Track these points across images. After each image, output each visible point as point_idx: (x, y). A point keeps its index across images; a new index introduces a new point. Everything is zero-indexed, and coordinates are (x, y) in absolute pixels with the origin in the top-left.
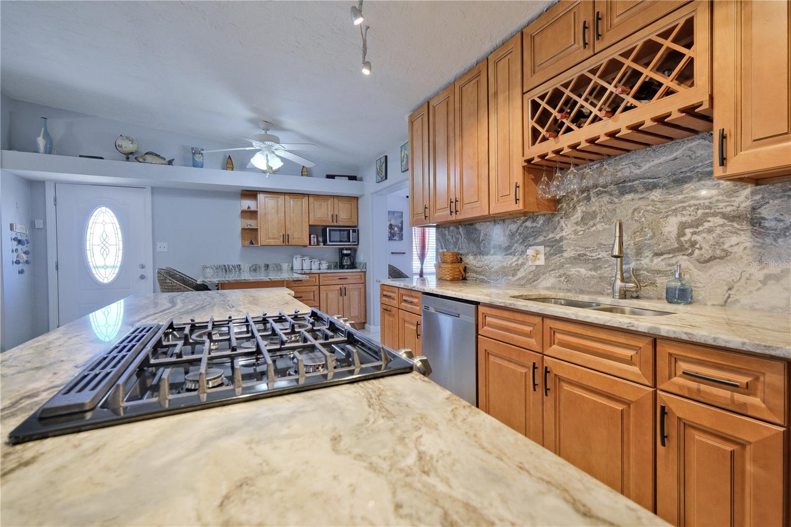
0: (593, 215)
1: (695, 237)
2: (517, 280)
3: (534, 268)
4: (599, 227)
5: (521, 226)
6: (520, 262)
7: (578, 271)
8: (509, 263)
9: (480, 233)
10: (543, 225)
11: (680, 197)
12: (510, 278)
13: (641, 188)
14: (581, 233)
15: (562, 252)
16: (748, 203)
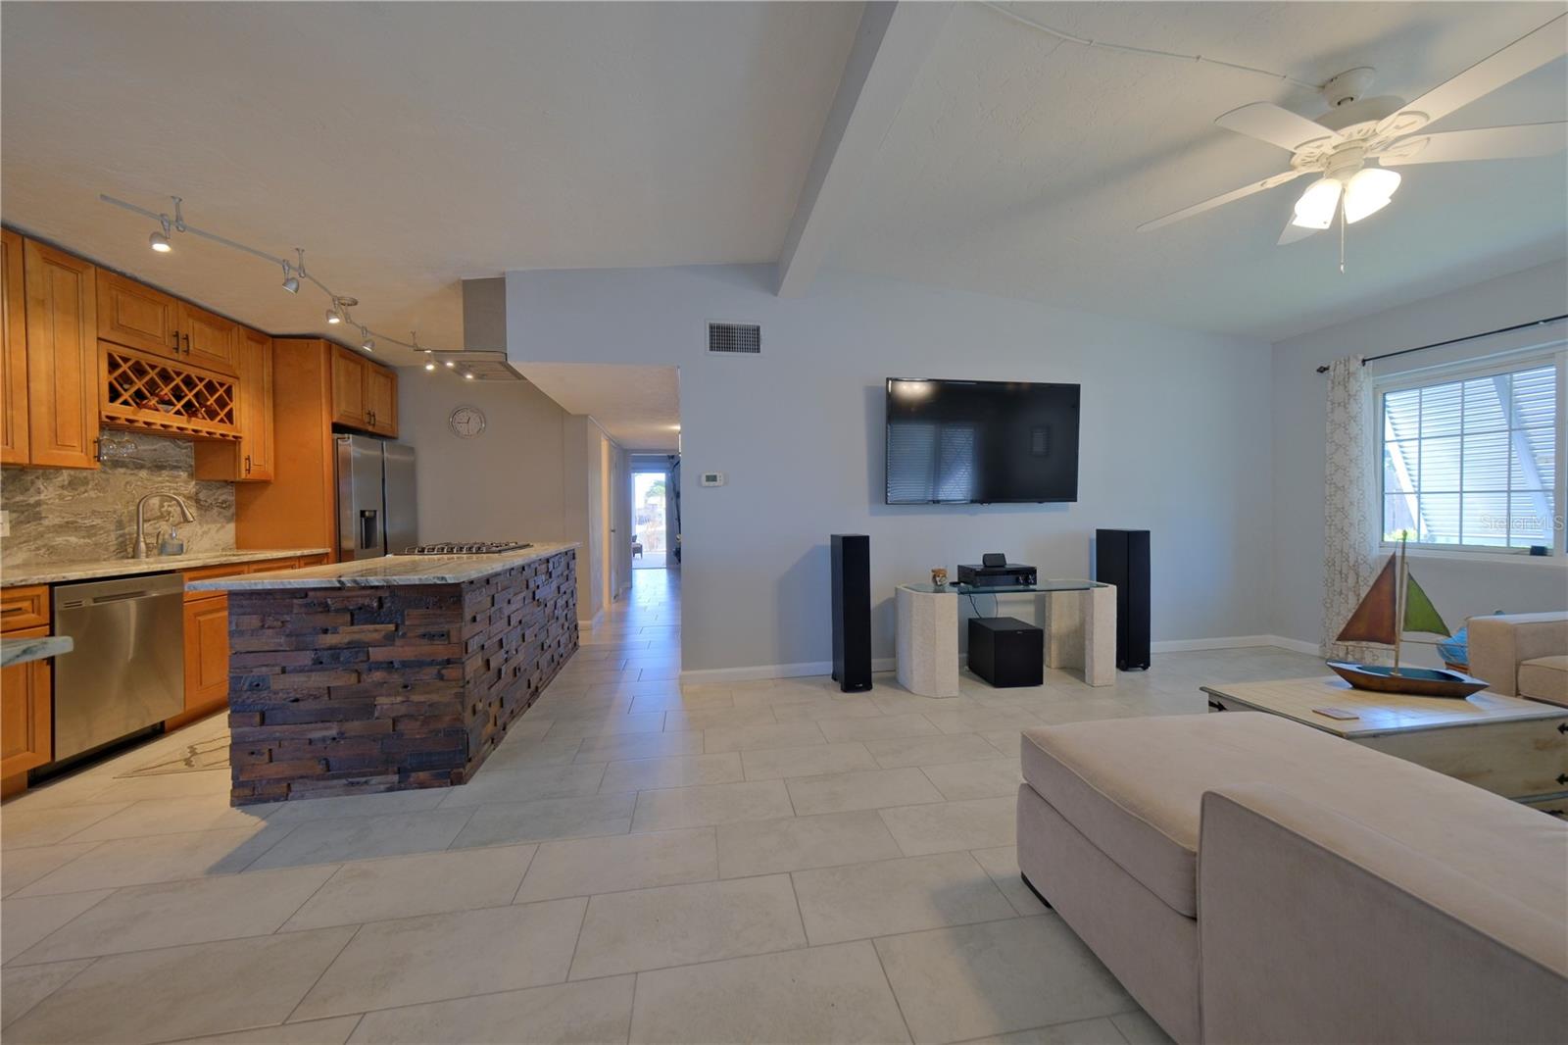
0: (84, 481)
1: (170, 509)
4: (93, 494)
7: (66, 540)
11: (160, 479)
13: (133, 466)
14: (70, 498)
15: (41, 518)
16: (194, 490)
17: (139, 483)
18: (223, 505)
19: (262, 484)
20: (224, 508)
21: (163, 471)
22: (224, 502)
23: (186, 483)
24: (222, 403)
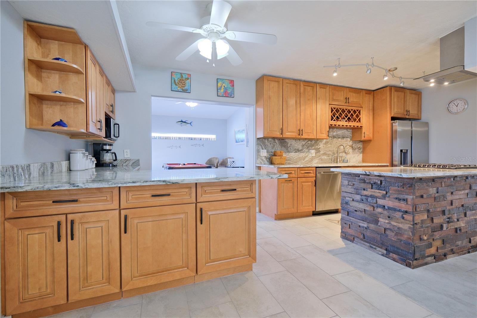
0: (328, 142)
2: (305, 162)
3: (311, 157)
4: (329, 146)
5: (307, 143)
6: (306, 155)
7: (324, 157)
8: (302, 156)
9: (288, 143)
10: (314, 143)
11: (343, 141)
12: (302, 161)
13: (337, 138)
14: (325, 147)
15: (320, 152)
16: (351, 144)
17: (339, 142)
18: (359, 148)
19: (369, 141)
20: (359, 149)
21: (344, 139)
22: (359, 147)
23: (350, 142)
24: (357, 116)
